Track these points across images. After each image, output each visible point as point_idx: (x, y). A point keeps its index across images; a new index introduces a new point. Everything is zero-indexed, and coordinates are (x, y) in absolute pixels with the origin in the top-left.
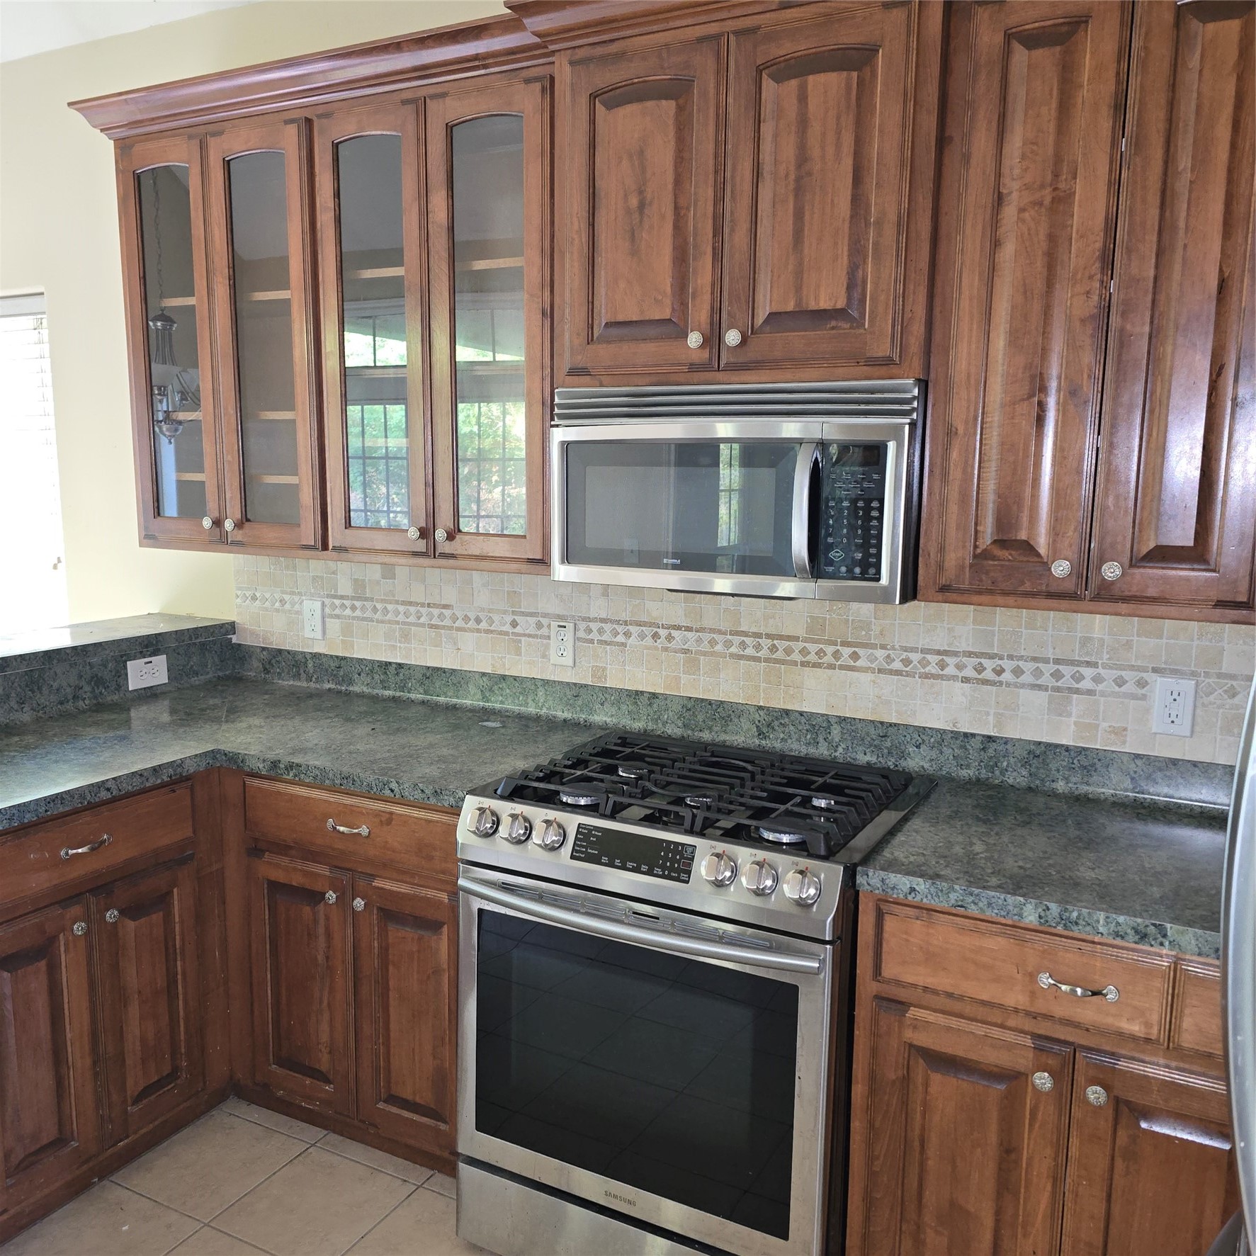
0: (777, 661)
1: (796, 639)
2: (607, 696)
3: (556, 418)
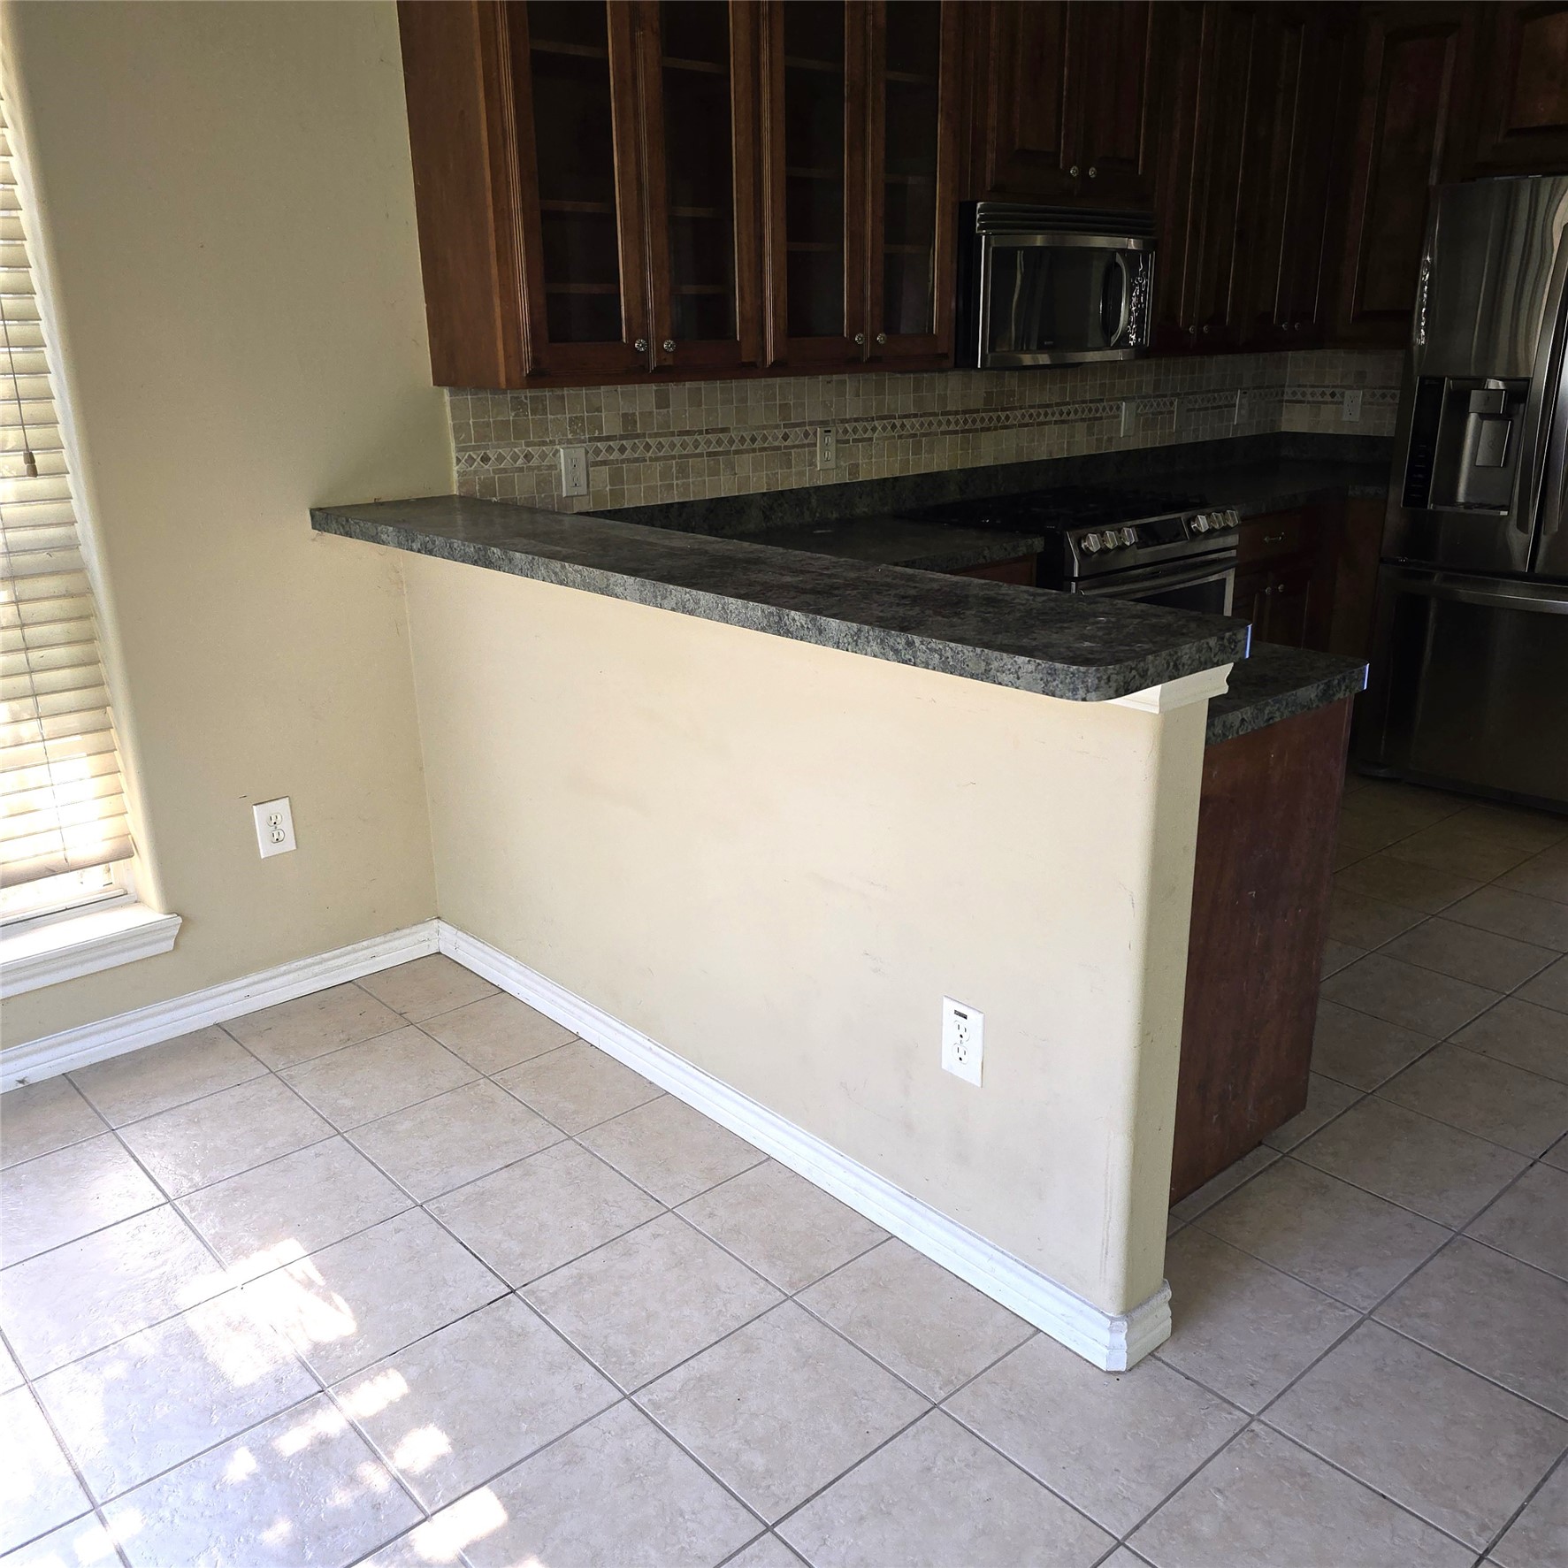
0: (969, 431)
1: (977, 411)
2: (864, 488)
3: (981, 228)
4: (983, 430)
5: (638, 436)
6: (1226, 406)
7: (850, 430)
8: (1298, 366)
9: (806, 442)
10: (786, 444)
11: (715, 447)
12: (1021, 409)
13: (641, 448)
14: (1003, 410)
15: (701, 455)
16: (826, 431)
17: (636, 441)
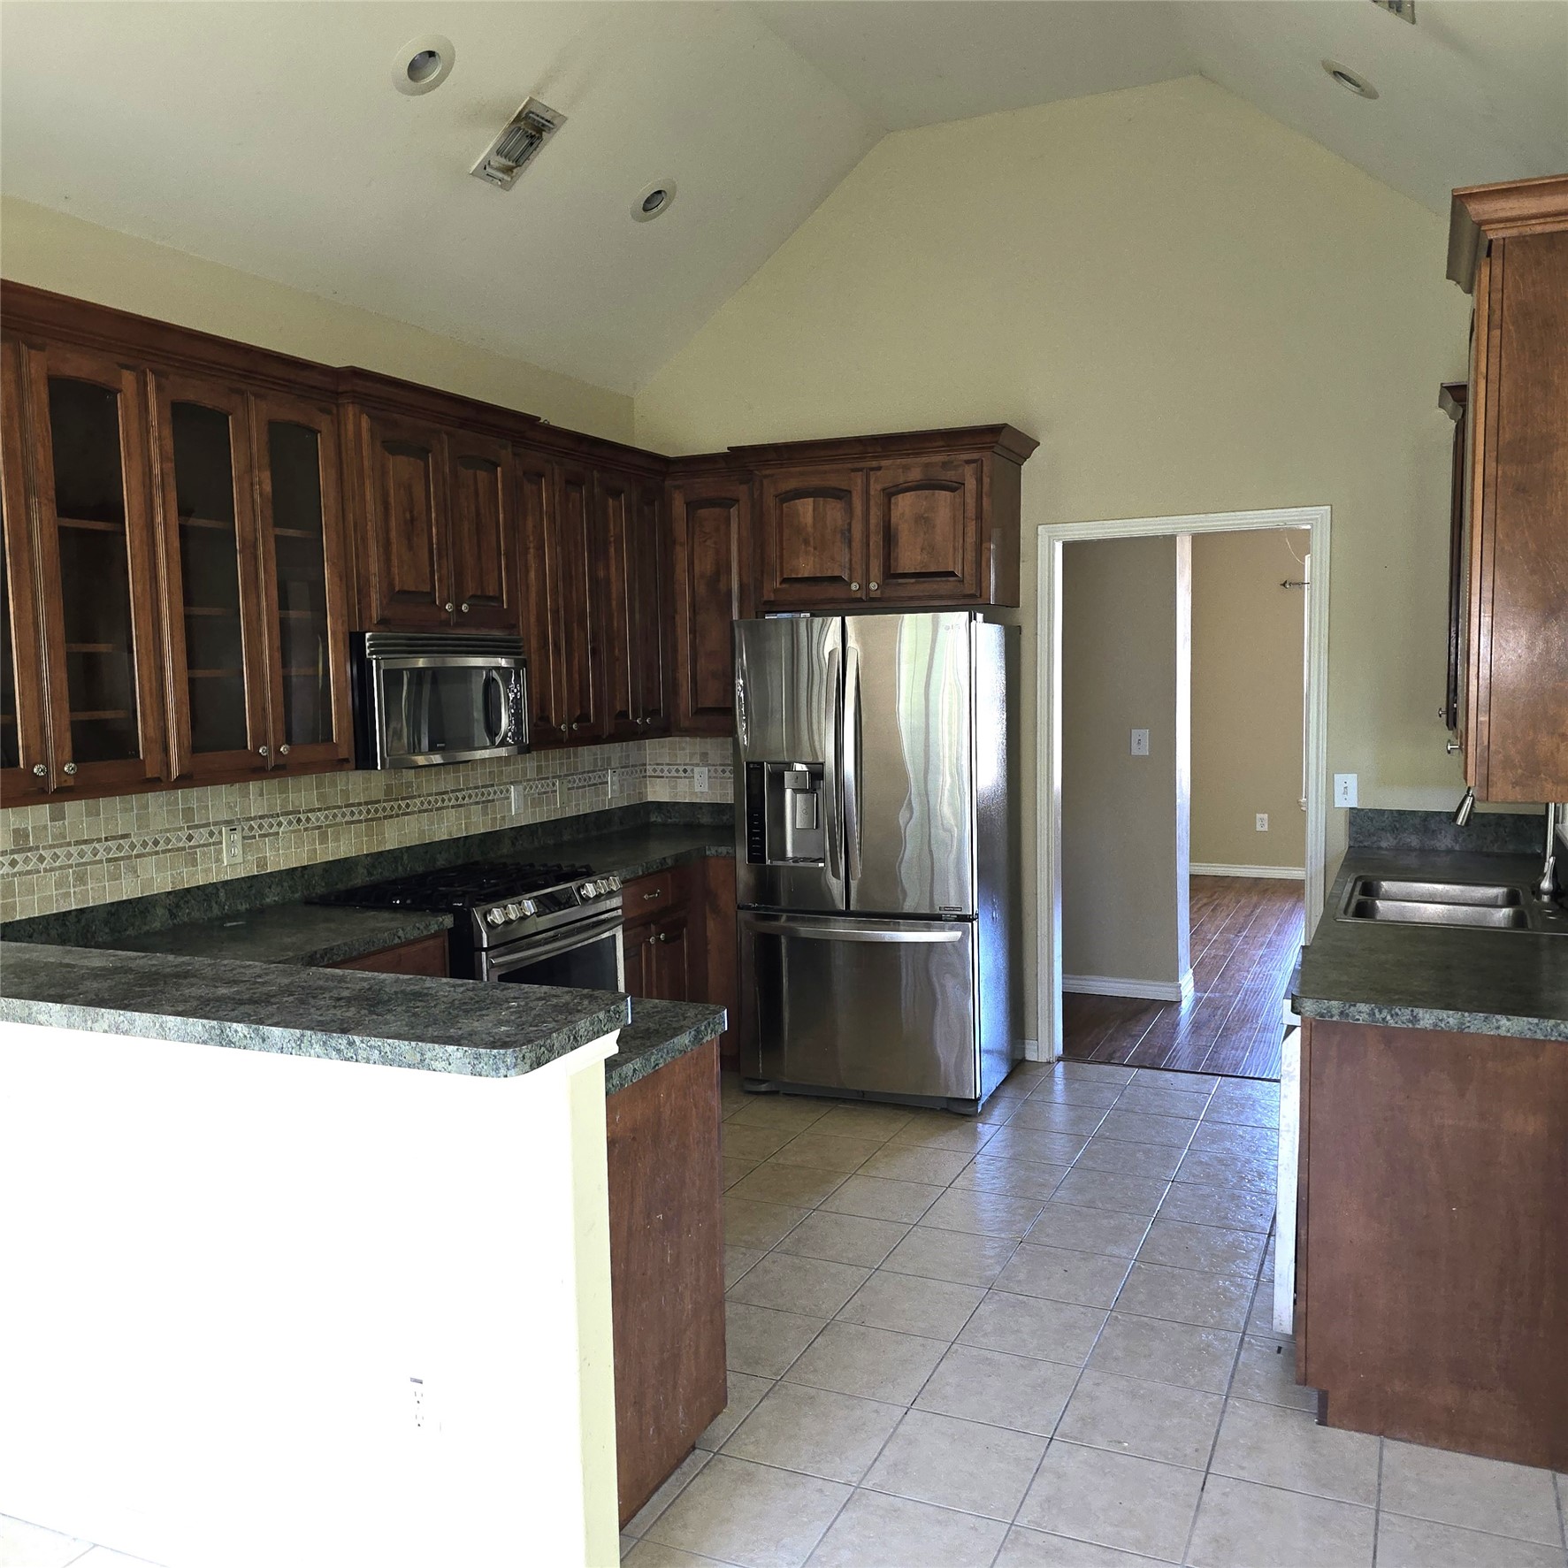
0: (372, 820)
1: (378, 802)
2: (273, 879)
3: (372, 653)
4: (385, 817)
5: (30, 849)
6: (600, 784)
7: (256, 827)
8: (655, 751)
9: (211, 841)
10: (191, 844)
11: (115, 853)
12: (419, 796)
13: (35, 860)
14: (403, 799)
15: (101, 862)
16: (231, 830)
17: (29, 854)
